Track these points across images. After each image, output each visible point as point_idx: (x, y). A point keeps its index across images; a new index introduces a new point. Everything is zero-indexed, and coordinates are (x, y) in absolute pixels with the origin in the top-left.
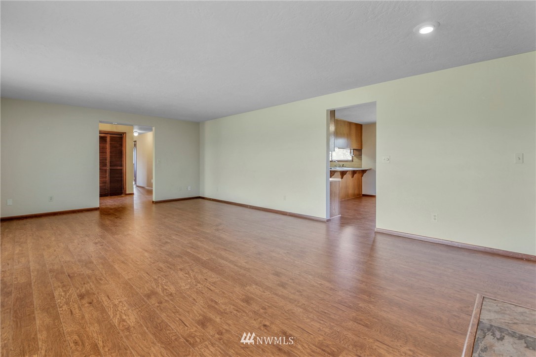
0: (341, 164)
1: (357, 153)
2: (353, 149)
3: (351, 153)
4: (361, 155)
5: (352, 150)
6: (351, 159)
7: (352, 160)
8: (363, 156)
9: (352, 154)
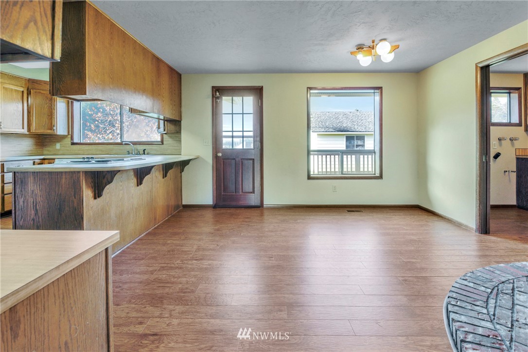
0: (141, 148)
1: (171, 127)
2: (164, 120)
3: (159, 128)
4: (179, 132)
5: (162, 122)
6: (159, 139)
7: (162, 142)
8: (184, 135)
9: (162, 129)
